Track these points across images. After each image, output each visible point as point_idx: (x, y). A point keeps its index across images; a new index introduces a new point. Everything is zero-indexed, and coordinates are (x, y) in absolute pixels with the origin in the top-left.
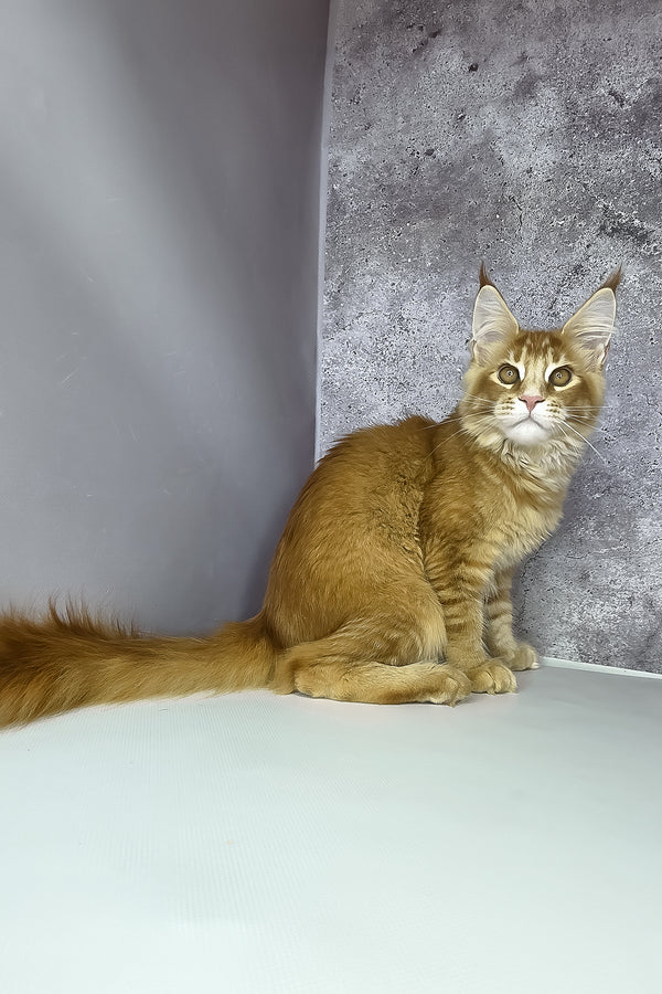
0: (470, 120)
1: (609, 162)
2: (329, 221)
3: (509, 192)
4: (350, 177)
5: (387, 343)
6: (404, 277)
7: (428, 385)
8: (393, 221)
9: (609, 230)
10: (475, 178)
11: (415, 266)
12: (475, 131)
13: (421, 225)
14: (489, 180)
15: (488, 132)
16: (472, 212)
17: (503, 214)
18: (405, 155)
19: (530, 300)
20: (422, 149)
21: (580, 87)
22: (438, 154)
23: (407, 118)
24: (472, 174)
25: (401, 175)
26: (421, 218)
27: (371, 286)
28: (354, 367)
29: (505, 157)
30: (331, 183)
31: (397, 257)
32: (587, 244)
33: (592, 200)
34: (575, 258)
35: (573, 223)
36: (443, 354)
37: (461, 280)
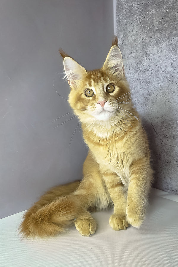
2: (117, 13)
5: (141, 65)
6: (147, 35)
7: (157, 82)
8: (142, 11)
11: (151, 30)
13: (153, 12)
27: (135, 41)
28: (129, 75)
31: (144, 27)
36: (163, 69)
37: (170, 35)
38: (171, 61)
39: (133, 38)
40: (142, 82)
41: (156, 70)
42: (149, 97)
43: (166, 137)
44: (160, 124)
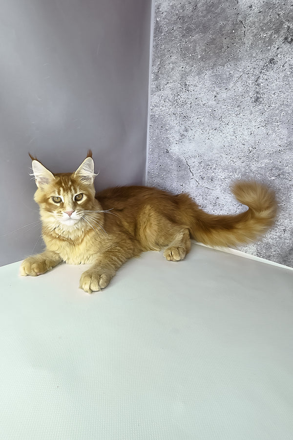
4: (165, 14)
5: (179, 97)
6: (188, 63)
7: (196, 117)
8: (184, 36)
10: (223, 10)
11: (193, 58)
13: (196, 37)
14: (230, 12)
16: (221, 28)
17: (236, 30)
19: (247, 76)
24: (222, 8)
25: (189, 10)
26: (196, 33)
27: (173, 69)
28: (164, 108)
30: (156, 18)
31: (185, 54)
32: (277, 47)
33: (282, 23)
34: (270, 55)
35: (271, 36)
36: (204, 102)
37: (214, 65)
38: (215, 93)
39: (171, 66)
40: (178, 117)
41: (196, 103)
42: (185, 133)
43: (202, 178)
44: (197, 164)
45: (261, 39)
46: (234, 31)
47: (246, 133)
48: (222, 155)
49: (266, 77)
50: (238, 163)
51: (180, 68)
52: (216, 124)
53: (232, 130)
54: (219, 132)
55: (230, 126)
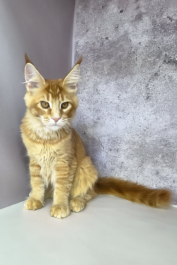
0: (120, 28)
1: (167, 39)
3: (133, 50)
4: (82, 47)
5: (93, 98)
6: (98, 77)
7: (106, 110)
8: (95, 60)
9: (167, 61)
10: (121, 46)
11: (102, 74)
12: (122, 31)
13: (104, 61)
14: (126, 46)
15: (126, 32)
16: (120, 56)
17: (131, 57)
18: (99, 39)
19: (140, 84)
20: (104, 37)
21: (157, 16)
22: (110, 39)
23: (99, 28)
24: (120, 45)
25: (98, 45)
26: (104, 59)
27: (88, 80)
28: (82, 105)
29: (132, 39)
30: (76, 49)
31: (96, 71)
32: (159, 66)
33: (161, 52)
34: (155, 71)
35: (155, 60)
36: (111, 101)
37: (116, 78)
38: (118, 95)
39: (87, 78)
40: (92, 110)
41: (105, 101)
42: (98, 121)
43: (111, 150)
44: (106, 140)
45: (148, 61)
46: (129, 58)
47: (141, 119)
48: (125, 133)
49: (152, 84)
50: (137, 139)
51: (93, 80)
52: (120, 114)
53: (132, 117)
54: (123, 119)
55: (130, 115)
